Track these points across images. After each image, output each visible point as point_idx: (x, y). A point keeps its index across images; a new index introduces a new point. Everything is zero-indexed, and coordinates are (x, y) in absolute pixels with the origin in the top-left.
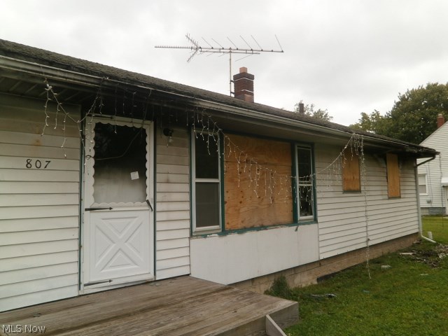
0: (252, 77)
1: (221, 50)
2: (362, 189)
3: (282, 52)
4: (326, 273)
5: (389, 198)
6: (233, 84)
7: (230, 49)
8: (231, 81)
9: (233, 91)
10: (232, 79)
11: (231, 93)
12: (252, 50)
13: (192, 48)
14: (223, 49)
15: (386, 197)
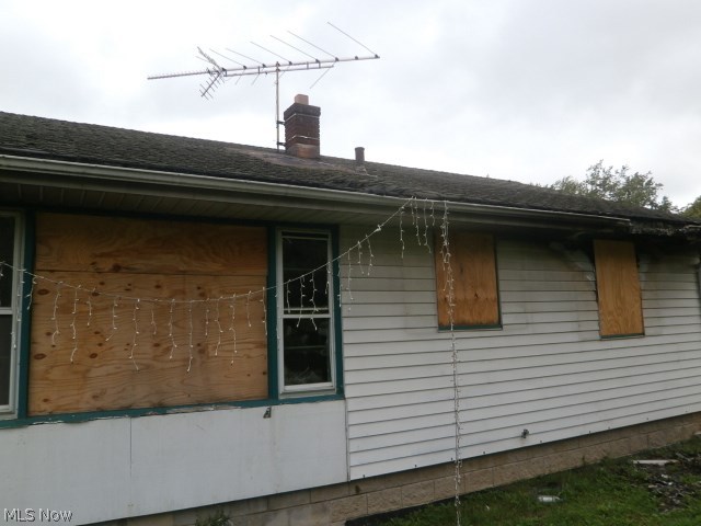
0: (316, 111)
1: (262, 69)
2: (505, 320)
3: (377, 57)
4: (383, 510)
5: (604, 338)
6: (282, 128)
7: (278, 65)
8: (279, 122)
9: (283, 140)
10: (282, 119)
11: (279, 144)
12: (317, 61)
13: (209, 72)
14: (264, 66)
15: (597, 336)
